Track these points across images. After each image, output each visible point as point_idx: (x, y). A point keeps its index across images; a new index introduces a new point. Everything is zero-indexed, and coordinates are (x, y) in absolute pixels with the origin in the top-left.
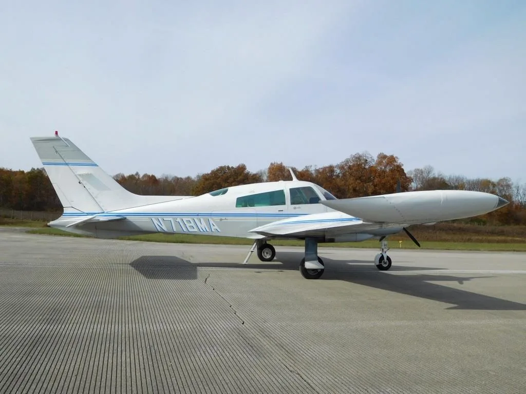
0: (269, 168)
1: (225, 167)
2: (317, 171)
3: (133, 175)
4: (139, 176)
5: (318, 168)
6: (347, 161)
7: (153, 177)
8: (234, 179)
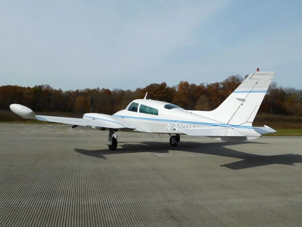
0: (180, 85)
1: (154, 84)
2: (208, 86)
3: (95, 89)
4: (99, 89)
5: (209, 84)
6: (227, 80)
7: (108, 90)
8: (161, 91)
